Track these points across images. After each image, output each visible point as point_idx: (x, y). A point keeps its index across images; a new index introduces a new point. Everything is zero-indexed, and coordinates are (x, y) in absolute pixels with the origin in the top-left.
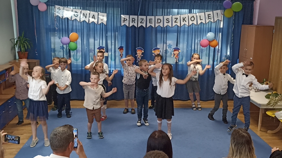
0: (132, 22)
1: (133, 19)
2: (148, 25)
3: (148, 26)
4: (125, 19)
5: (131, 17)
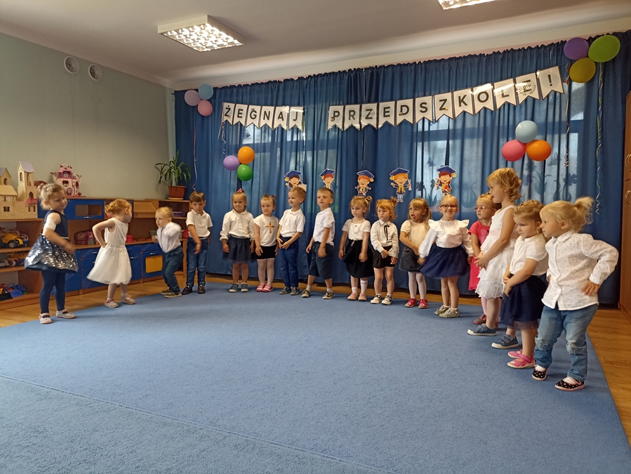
0: (350, 119)
2: (382, 121)
3: (381, 124)
4: (336, 114)
5: (348, 107)
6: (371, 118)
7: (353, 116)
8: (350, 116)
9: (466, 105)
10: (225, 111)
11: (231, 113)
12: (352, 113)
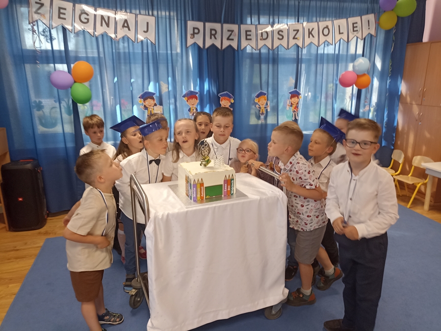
0: (211, 38)
2: (244, 44)
3: (242, 47)
4: (196, 31)
5: (209, 25)
6: (233, 40)
7: (214, 35)
8: (211, 34)
9: (313, 37)
10: (34, 6)
11: (46, 11)
12: (213, 32)
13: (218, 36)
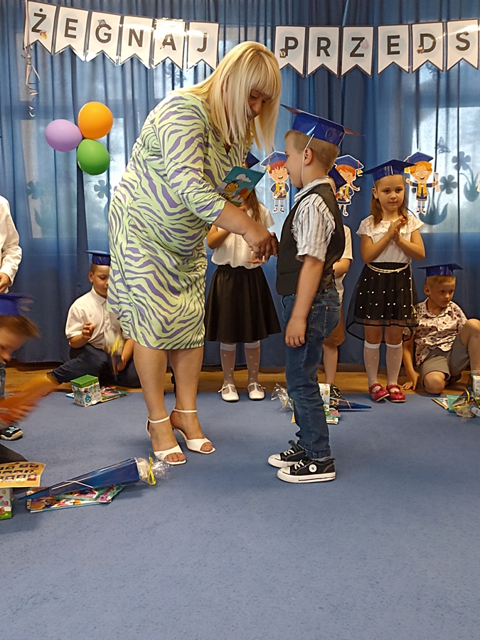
0: (319, 55)
1: (320, 39)
2: (384, 62)
3: (381, 67)
4: (291, 43)
5: (315, 32)
6: (362, 55)
7: (325, 49)
8: (319, 48)
10: (32, 21)
11: (47, 26)
12: (324, 43)
13: (334, 50)
